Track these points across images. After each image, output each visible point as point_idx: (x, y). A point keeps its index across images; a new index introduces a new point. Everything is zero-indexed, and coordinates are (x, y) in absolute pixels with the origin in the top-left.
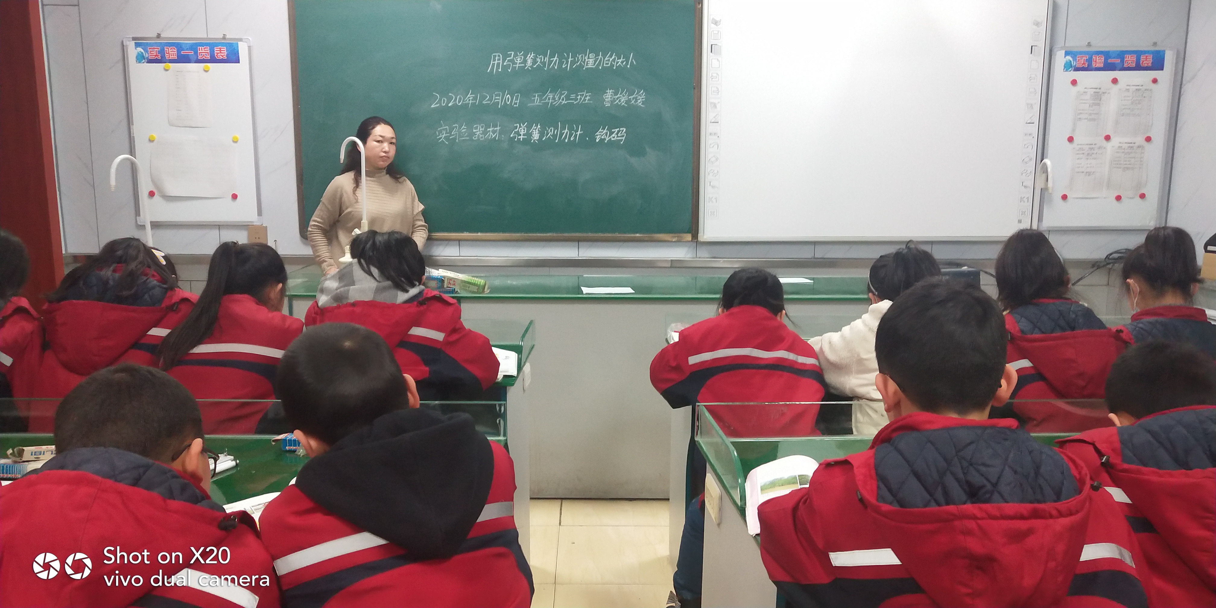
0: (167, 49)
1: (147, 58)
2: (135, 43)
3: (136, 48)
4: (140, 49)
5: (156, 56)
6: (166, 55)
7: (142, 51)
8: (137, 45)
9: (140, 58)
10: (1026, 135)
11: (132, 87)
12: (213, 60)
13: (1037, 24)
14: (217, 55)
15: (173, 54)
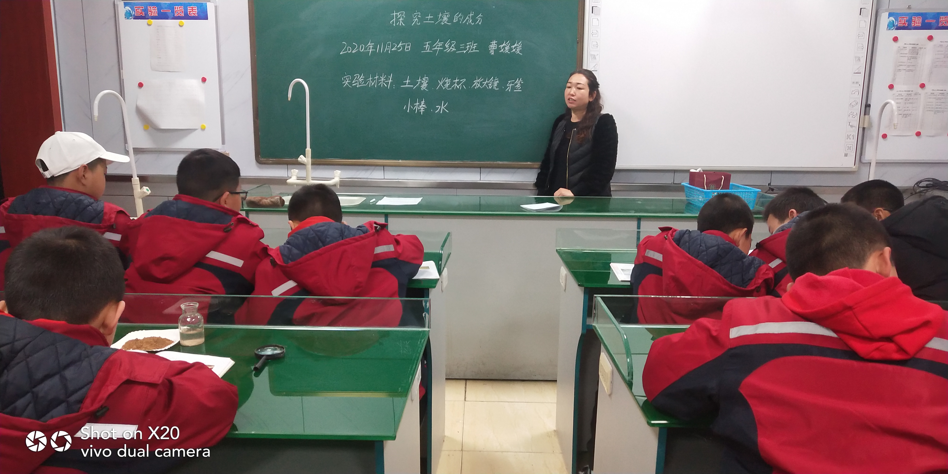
0: (150, 8)
1: (134, 15)
2: (124, 3)
3: (125, 7)
5: (140, 13)
6: (149, 12)
7: (130, 9)
9: (128, 15)
10: (853, 83)
11: (122, 38)
12: (187, 17)
14: (189, 13)
15: (155, 12)
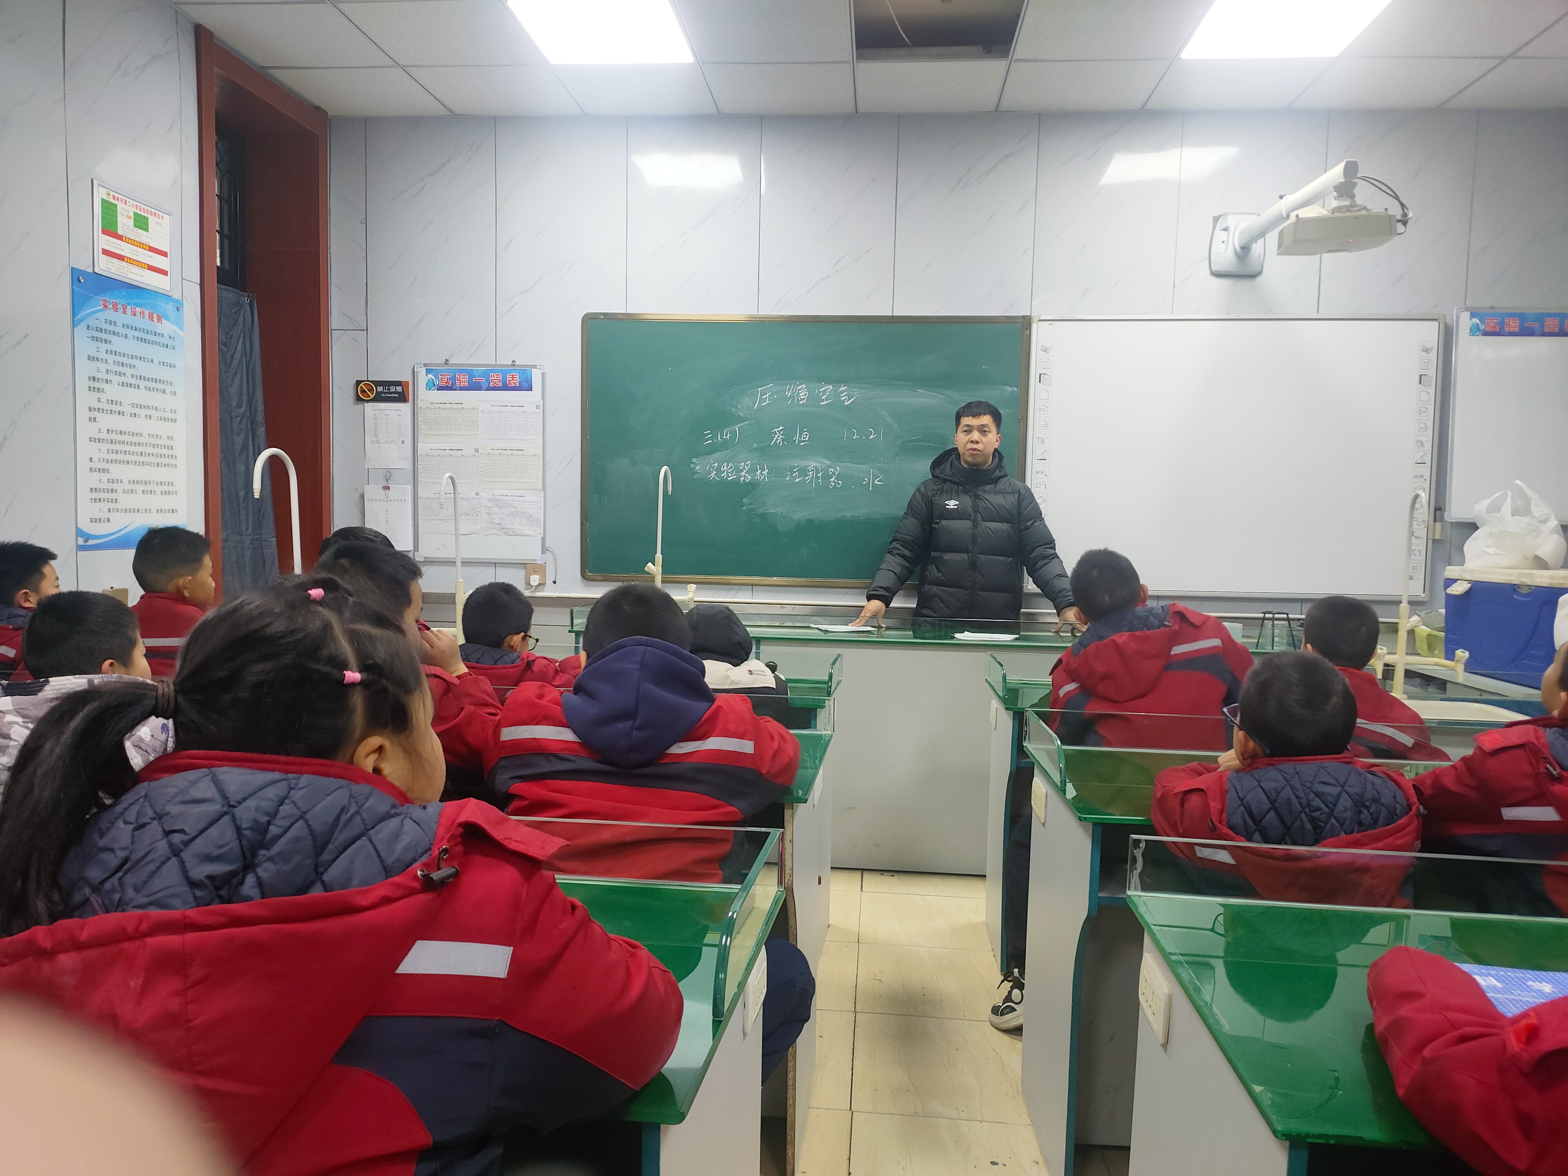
0: (458, 376)
3: (426, 375)
6: (457, 381)
7: (433, 378)
8: (429, 371)
9: (430, 386)
11: (420, 415)
12: (505, 388)
13: (1427, 351)
14: (509, 383)
15: (464, 381)
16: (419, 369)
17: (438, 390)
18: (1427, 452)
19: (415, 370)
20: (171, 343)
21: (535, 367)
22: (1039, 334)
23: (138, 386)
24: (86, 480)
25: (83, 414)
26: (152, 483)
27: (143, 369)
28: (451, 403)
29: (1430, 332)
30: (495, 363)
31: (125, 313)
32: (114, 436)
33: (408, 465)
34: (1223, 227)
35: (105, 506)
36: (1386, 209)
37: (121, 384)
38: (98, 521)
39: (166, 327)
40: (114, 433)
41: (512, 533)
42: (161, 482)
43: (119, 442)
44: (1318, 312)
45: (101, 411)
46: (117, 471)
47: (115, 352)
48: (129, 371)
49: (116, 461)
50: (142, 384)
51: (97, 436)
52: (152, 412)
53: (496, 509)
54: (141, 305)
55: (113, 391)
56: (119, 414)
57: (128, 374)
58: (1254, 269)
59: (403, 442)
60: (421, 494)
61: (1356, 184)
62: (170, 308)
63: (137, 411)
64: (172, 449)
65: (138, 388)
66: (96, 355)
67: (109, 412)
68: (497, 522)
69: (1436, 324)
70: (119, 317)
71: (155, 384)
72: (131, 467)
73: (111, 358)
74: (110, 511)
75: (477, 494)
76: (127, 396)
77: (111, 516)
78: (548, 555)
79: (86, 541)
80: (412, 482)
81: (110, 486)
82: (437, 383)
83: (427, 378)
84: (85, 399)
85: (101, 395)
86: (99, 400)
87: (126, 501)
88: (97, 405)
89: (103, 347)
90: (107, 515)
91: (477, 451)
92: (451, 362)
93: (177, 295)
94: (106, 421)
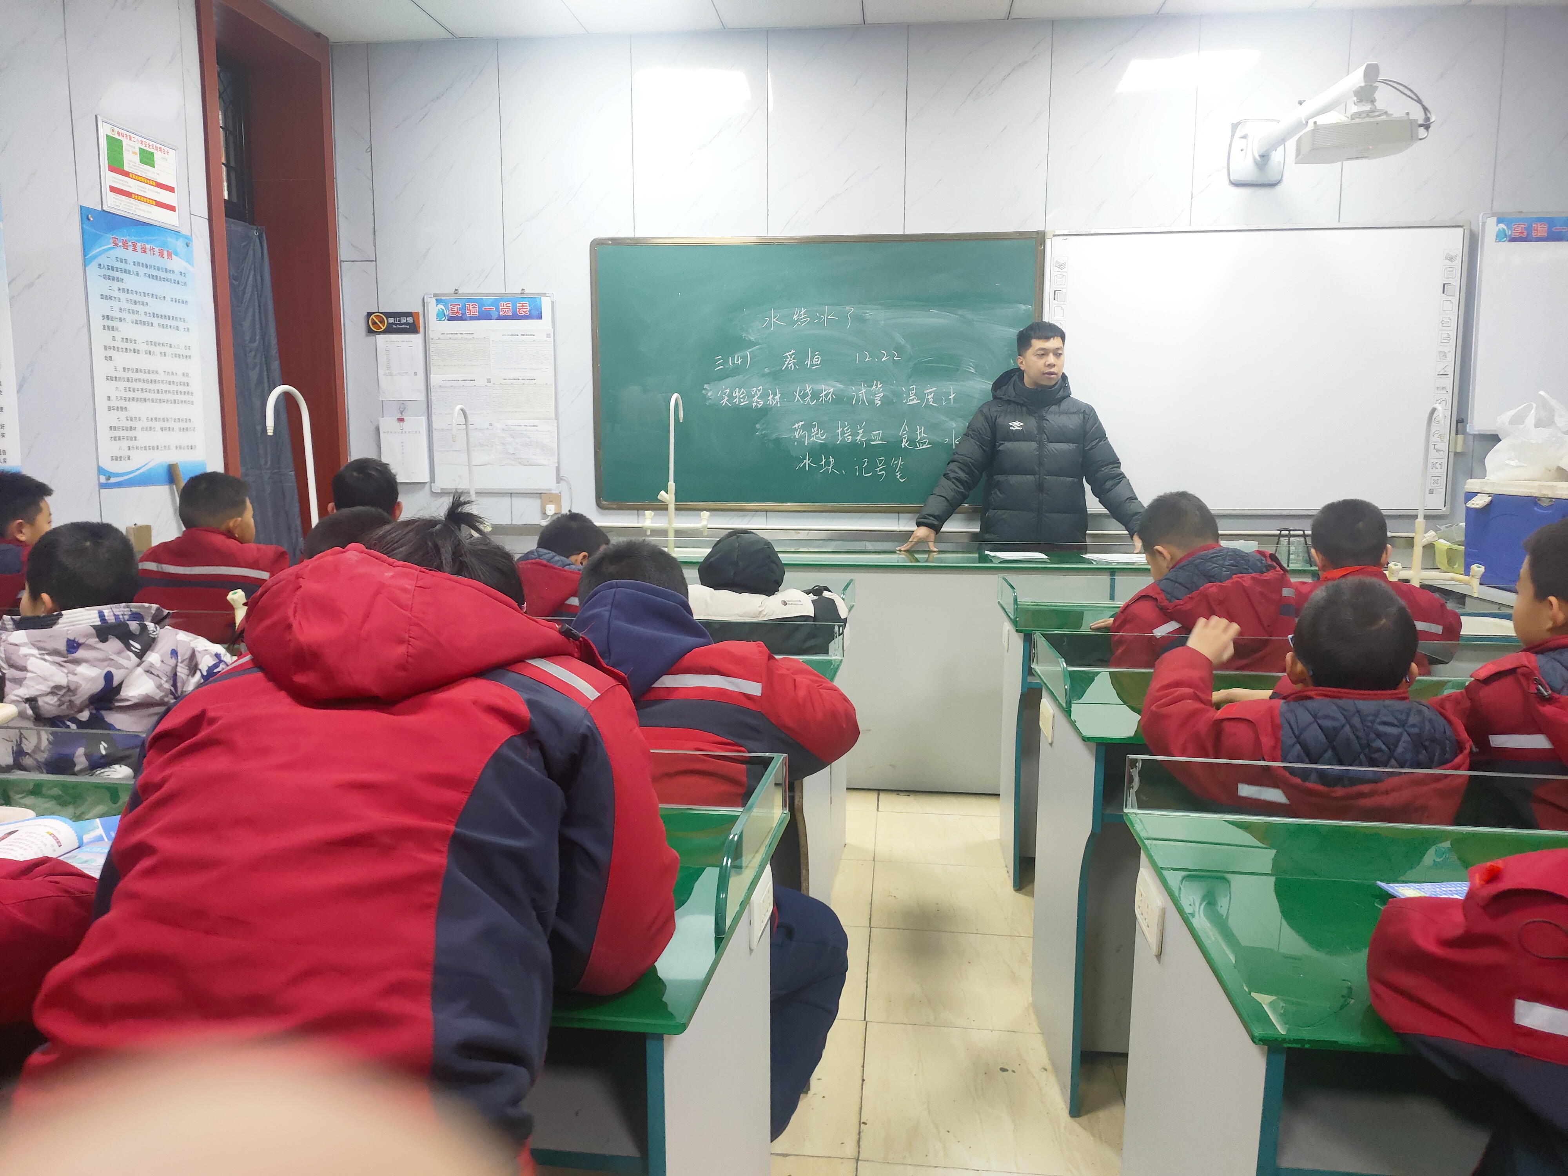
1: (448, 315)
2: (436, 299)
3: (437, 305)
4: (441, 306)
5: (456, 313)
6: (467, 311)
8: (438, 301)
9: (441, 316)
10: (1437, 389)
11: (432, 346)
12: (515, 317)
13: (1451, 259)
14: (519, 311)
15: (474, 310)
16: (429, 300)
17: (449, 320)
18: (1449, 364)
19: (425, 301)
20: (181, 279)
21: (544, 295)
22: (1054, 250)
23: (152, 323)
24: (105, 418)
25: (99, 354)
26: (170, 420)
27: (155, 306)
28: (462, 334)
29: (1455, 240)
30: (504, 292)
31: (135, 250)
32: (130, 375)
33: (422, 397)
34: (1242, 134)
35: (125, 444)
36: (1408, 114)
37: (135, 322)
38: (119, 459)
39: (176, 264)
40: (130, 372)
41: (527, 463)
42: (179, 419)
43: (136, 380)
44: (1339, 221)
45: (116, 349)
46: (135, 409)
47: (128, 290)
48: (141, 309)
49: (133, 399)
50: (156, 321)
51: (114, 374)
52: (166, 349)
53: (510, 439)
54: (148, 242)
55: (127, 329)
56: (135, 352)
57: (142, 312)
58: (1274, 178)
59: (416, 374)
60: (435, 425)
61: (1377, 87)
62: (180, 244)
63: (152, 348)
64: (188, 385)
65: (152, 325)
66: (109, 293)
67: (124, 350)
68: (512, 452)
69: (1460, 231)
70: (129, 254)
71: (167, 321)
72: (148, 404)
73: (124, 296)
74: (129, 449)
75: (491, 424)
76: (141, 334)
77: (131, 453)
78: (563, 484)
79: (108, 479)
80: (426, 414)
81: (129, 424)
82: (447, 313)
83: (437, 308)
84: (100, 338)
85: (114, 333)
86: (114, 338)
87: (144, 438)
88: (112, 344)
89: (116, 285)
90: (127, 453)
91: (489, 381)
92: (460, 291)
93: (185, 231)
94: (122, 360)
